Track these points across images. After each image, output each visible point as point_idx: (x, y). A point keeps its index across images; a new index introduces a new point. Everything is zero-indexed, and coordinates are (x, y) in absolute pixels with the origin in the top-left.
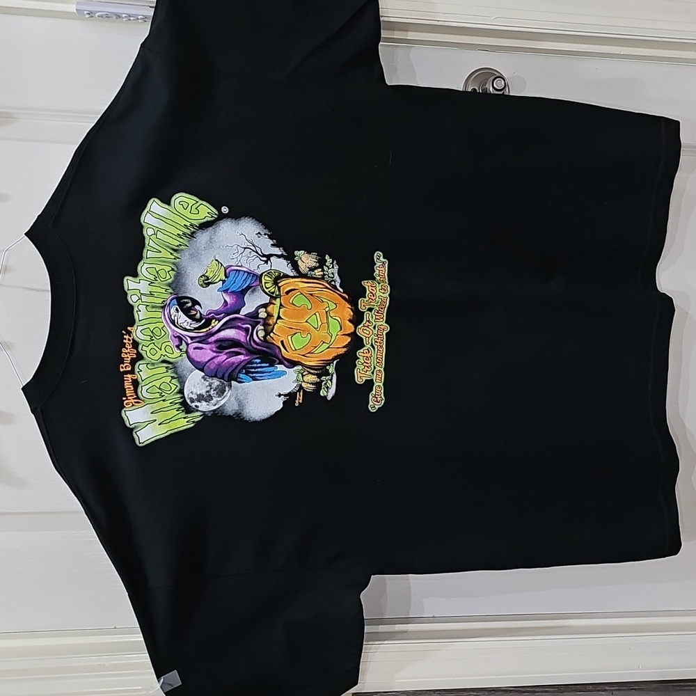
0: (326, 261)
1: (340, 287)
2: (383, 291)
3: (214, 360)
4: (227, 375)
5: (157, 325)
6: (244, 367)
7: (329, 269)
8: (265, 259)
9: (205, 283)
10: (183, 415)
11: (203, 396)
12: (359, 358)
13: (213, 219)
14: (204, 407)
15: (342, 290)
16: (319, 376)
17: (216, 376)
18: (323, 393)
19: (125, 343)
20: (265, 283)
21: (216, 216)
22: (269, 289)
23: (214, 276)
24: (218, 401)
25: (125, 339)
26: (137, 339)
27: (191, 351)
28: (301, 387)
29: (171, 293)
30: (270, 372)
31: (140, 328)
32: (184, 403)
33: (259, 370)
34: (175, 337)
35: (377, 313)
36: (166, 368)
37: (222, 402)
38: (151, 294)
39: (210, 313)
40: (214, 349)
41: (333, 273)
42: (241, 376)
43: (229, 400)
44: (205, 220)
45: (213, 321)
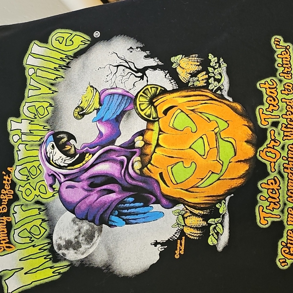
0: (210, 61)
1: (229, 95)
2: (286, 92)
3: (86, 200)
4: (98, 217)
5: (34, 164)
6: (116, 208)
7: (215, 69)
8: (140, 74)
9: (80, 115)
10: (50, 264)
11: (71, 242)
12: (261, 192)
13: (86, 45)
14: (72, 255)
15: (230, 99)
16: (205, 218)
17: (86, 219)
18: (211, 241)
19: (5, 184)
20: (140, 105)
21: (89, 42)
22: (145, 111)
23: (89, 105)
24: (86, 249)
25: (5, 180)
26: (15, 180)
27: (64, 190)
28: (182, 233)
29: (48, 130)
30: (144, 213)
31: (19, 168)
32: (51, 250)
33: (132, 210)
34: (49, 175)
35: (286, 127)
36: (39, 209)
37: (91, 251)
38: (31, 133)
39: (85, 147)
40: (86, 187)
41: (220, 74)
42: (113, 218)
43: (97, 248)
44: (78, 49)
45: (87, 155)
